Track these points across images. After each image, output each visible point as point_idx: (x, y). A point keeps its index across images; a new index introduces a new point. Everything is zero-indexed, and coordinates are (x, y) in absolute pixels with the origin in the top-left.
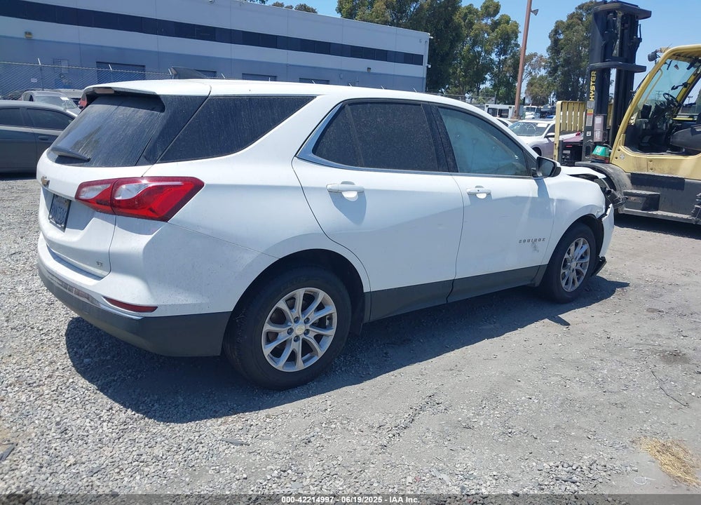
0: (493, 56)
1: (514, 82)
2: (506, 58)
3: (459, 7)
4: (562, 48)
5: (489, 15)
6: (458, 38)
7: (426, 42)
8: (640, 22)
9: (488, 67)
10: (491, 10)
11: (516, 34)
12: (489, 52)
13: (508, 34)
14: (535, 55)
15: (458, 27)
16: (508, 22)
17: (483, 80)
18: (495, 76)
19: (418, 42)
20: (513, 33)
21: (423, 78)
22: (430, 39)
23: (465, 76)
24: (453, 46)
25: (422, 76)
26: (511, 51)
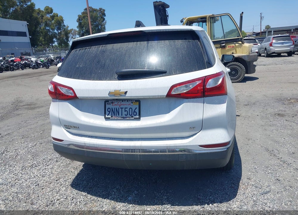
0: (56, 31)
1: (67, 42)
2: (61, 31)
3: (34, 10)
4: (84, 26)
5: (48, 13)
6: (38, 24)
7: (26, 26)
8: (167, 9)
9: (54, 36)
10: (49, 11)
11: (62, 21)
12: (53, 29)
13: (59, 21)
14: (72, 29)
15: (36, 19)
16: (57, 16)
17: (53, 42)
18: (58, 39)
19: (21, 26)
20: (61, 20)
21: (29, 43)
22: (27, 24)
23: (45, 41)
24: (36, 28)
25: (28, 42)
26: (63, 28)
